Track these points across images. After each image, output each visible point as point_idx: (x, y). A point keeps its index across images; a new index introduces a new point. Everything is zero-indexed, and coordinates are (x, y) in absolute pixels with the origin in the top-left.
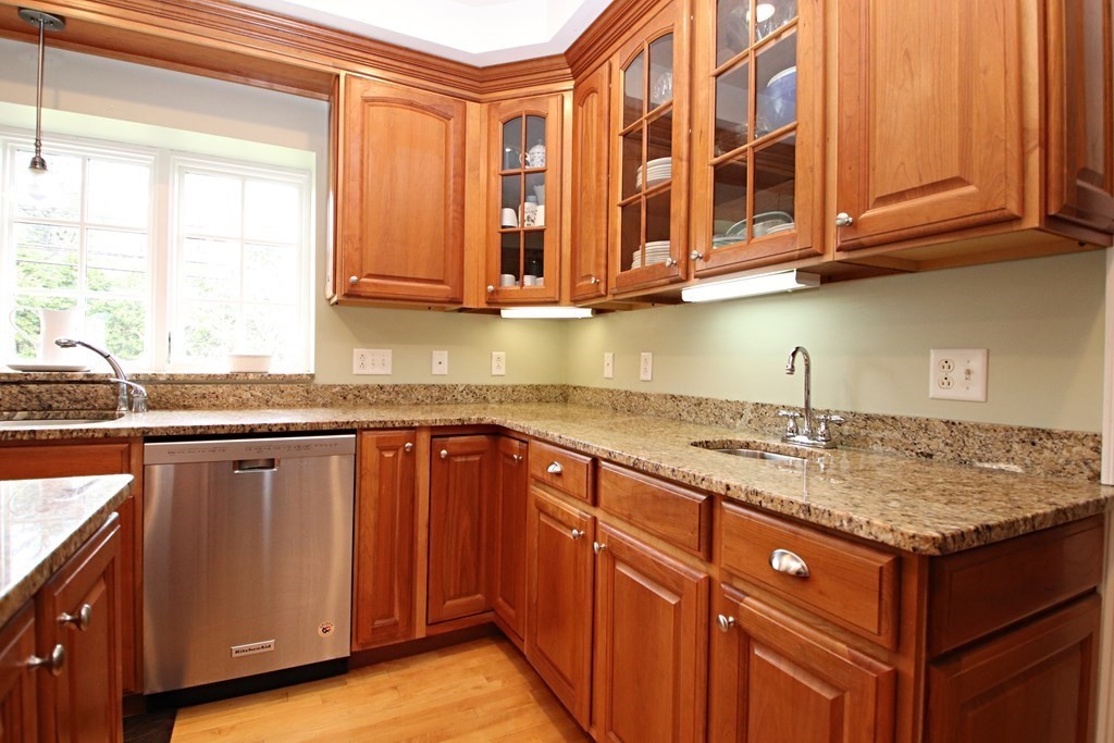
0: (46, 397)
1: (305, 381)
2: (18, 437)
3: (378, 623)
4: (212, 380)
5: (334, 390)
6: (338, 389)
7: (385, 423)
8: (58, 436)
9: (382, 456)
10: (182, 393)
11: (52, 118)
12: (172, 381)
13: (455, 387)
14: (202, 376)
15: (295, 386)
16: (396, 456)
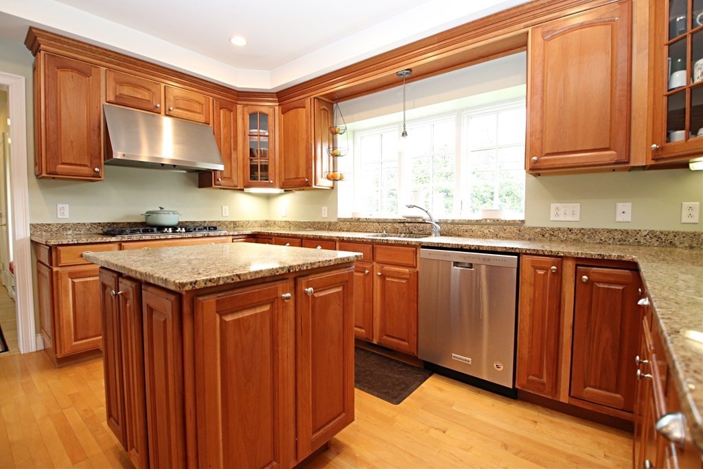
0: (410, 228)
1: (517, 224)
3: (531, 377)
4: (470, 223)
5: (536, 231)
6: (538, 230)
7: (538, 251)
9: (535, 272)
10: (458, 229)
11: (411, 114)
12: (453, 223)
13: (638, 232)
14: (465, 220)
15: (512, 227)
16: (546, 274)
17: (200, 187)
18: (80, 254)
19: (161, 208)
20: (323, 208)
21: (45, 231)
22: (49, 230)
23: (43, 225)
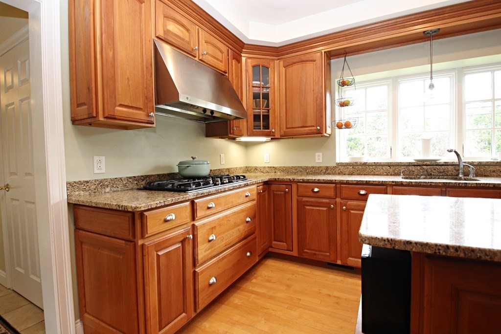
0: (429, 170)
2: (461, 185)
8: (475, 185)
10: (484, 170)
17: (207, 136)
18: (163, 219)
19: (193, 158)
20: (317, 154)
21: (85, 190)
22: (87, 189)
23: (80, 183)
